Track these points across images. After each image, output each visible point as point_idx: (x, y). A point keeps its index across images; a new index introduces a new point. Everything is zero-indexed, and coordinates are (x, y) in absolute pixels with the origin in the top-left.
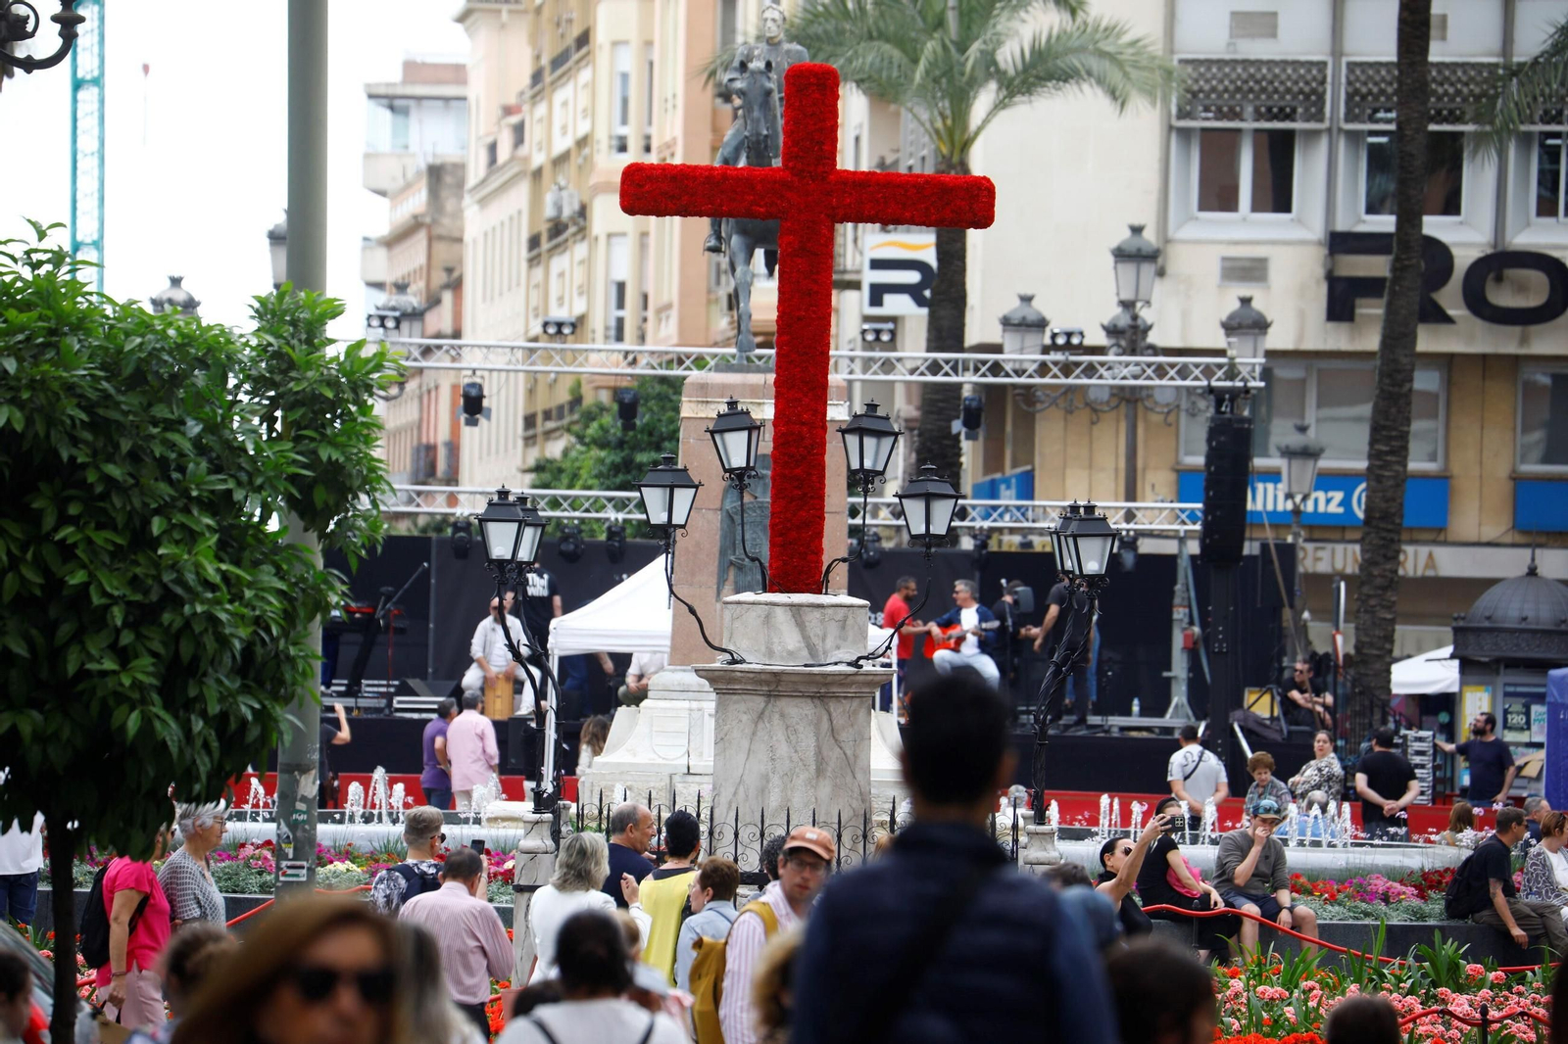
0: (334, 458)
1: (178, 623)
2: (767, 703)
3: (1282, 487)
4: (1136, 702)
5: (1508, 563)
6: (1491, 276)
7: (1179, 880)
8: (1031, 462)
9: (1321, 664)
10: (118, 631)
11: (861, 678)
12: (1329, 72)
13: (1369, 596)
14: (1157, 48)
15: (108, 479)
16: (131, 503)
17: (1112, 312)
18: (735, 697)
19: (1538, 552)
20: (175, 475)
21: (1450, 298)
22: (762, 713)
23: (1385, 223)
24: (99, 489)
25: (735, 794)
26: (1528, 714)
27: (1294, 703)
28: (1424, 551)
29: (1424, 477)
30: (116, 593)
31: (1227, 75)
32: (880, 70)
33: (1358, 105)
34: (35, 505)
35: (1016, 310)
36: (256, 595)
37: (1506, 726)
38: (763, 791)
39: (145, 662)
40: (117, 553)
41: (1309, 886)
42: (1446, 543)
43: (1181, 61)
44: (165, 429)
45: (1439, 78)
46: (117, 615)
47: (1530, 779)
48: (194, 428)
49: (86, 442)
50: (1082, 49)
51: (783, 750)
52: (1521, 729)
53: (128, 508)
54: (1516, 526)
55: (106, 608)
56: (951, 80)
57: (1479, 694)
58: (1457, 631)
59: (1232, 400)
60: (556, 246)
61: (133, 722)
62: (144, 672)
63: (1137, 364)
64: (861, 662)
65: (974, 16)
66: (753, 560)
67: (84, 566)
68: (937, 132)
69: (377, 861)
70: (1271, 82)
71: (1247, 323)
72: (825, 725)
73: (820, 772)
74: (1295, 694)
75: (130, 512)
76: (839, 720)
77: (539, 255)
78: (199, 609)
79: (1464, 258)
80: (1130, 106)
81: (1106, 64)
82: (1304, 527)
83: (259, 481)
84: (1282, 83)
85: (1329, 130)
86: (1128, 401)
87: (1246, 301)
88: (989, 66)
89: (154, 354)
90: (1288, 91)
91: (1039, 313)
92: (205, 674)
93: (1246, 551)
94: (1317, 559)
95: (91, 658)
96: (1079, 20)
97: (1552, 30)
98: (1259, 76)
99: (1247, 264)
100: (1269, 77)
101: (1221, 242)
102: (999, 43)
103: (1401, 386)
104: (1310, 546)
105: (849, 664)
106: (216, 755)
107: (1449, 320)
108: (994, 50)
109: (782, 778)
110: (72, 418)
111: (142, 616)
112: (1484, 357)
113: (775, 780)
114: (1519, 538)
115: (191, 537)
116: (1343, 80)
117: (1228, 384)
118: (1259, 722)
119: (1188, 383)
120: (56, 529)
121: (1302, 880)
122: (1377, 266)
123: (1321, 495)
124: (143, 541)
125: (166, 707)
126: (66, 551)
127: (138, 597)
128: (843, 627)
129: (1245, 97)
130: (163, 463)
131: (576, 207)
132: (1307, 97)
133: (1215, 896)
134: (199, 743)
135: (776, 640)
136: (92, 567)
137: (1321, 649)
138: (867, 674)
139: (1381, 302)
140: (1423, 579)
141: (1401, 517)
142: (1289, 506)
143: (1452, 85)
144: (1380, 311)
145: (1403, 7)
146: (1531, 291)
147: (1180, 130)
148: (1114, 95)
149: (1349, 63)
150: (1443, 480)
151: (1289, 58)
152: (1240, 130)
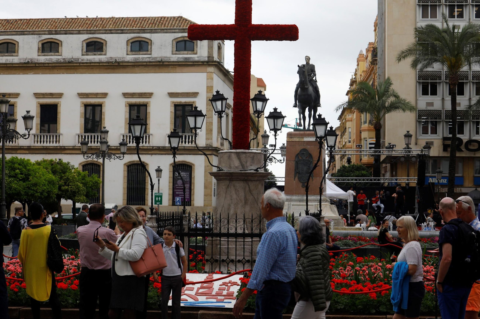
2: (230, 182)
3: (437, 178)
6: (469, 144)
11: (258, 174)
12: (442, 112)
14: (414, 106)
17: (404, 145)
18: (222, 181)
21: (463, 147)
22: (228, 186)
23: (451, 136)
25: (222, 210)
28: (460, 188)
29: (459, 177)
31: (426, 112)
32: (364, 106)
33: (447, 117)
35: (388, 146)
38: (229, 209)
42: (463, 187)
43: (418, 109)
45: (460, 113)
51: (234, 196)
54: (474, 185)
59: (422, 157)
63: (405, 151)
64: (258, 170)
68: (375, 118)
71: (427, 147)
72: (247, 189)
73: (246, 203)
76: (252, 187)
79: (465, 141)
81: (402, 105)
82: (440, 185)
84: (435, 113)
85: (442, 121)
86: (407, 161)
88: (384, 107)
90: (436, 115)
94: (442, 190)
96: (398, 99)
98: (431, 113)
99: (430, 143)
101: (426, 139)
102: (385, 102)
103: (454, 161)
104: (441, 188)
105: (255, 170)
107: (463, 151)
108: (384, 104)
109: (234, 205)
112: (468, 157)
113: (232, 206)
114: (475, 186)
116: (444, 113)
117: (422, 154)
122: (449, 142)
123: (443, 180)
128: (253, 159)
132: (439, 116)
135: (232, 163)
138: (260, 173)
139: (450, 148)
140: (460, 193)
141: (454, 183)
142: (438, 181)
143: (462, 114)
144: (450, 150)
145: (452, 101)
146: (475, 146)
147: (419, 121)
148: (403, 110)
149: (445, 110)
150: (463, 177)
151: (436, 109)
152: (428, 121)
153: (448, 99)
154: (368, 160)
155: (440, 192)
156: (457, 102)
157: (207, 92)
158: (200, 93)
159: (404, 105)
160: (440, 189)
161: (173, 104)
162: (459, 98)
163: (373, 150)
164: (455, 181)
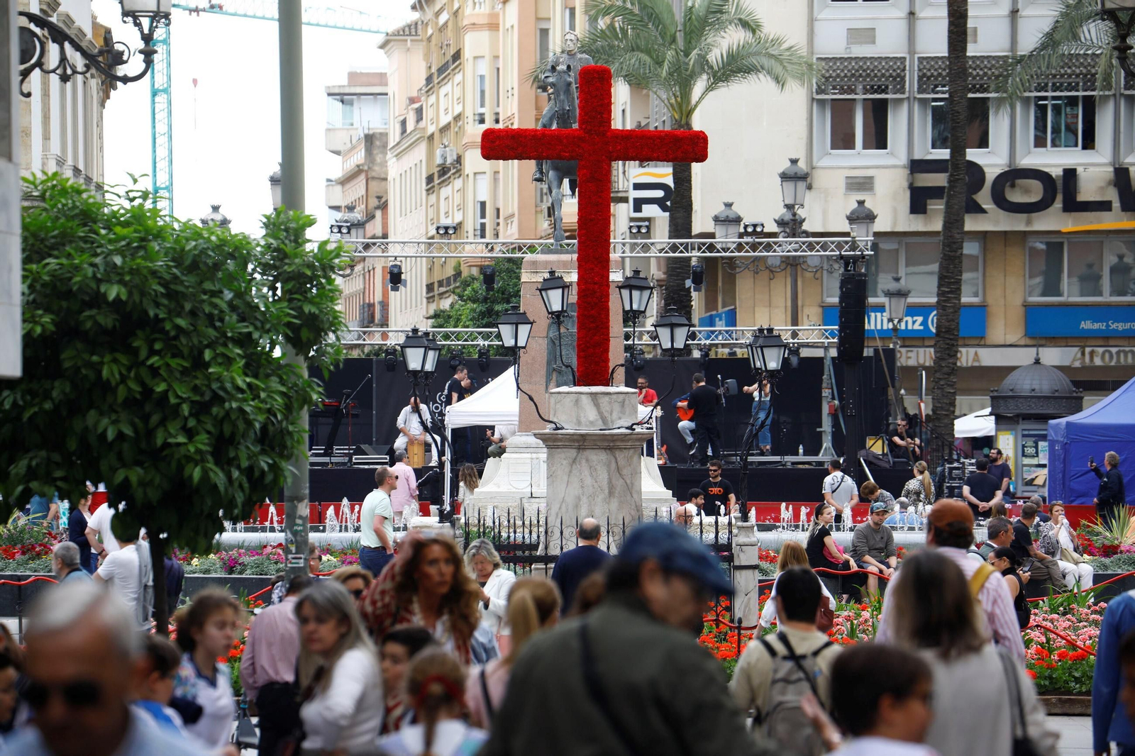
0: (312, 311)
1: (222, 414)
2: (578, 453)
3: (886, 315)
4: (801, 447)
5: (1023, 357)
6: (1008, 184)
7: (830, 554)
8: (734, 304)
10: (186, 419)
11: (635, 436)
12: (907, 63)
13: (940, 379)
14: (804, 52)
15: (178, 327)
16: (192, 342)
17: (780, 212)
19: (1040, 349)
20: (218, 324)
21: (984, 197)
22: (575, 459)
23: (944, 154)
24: (173, 333)
25: (560, 508)
26: (1036, 447)
27: (896, 444)
28: (972, 351)
29: (971, 306)
30: (184, 396)
31: (846, 67)
32: (638, 69)
33: (925, 83)
34: (135, 344)
35: (722, 212)
36: (268, 396)
37: (1024, 455)
38: (577, 506)
39: (203, 437)
40: (185, 372)
42: (985, 346)
43: (818, 59)
44: (211, 296)
45: (974, 66)
46: (186, 409)
48: (228, 295)
49: (164, 305)
50: (758, 53)
51: (588, 481)
52: (1034, 456)
53: (190, 344)
54: (1028, 334)
55: (179, 405)
56: (680, 74)
57: (1007, 436)
58: (993, 398)
59: (854, 263)
60: (443, 181)
61: (197, 474)
62: (202, 443)
63: (797, 243)
64: (634, 427)
65: (693, 35)
66: (567, 367)
67: (165, 380)
68: (672, 105)
69: (346, 554)
70: (873, 71)
71: (862, 216)
72: (613, 465)
73: (611, 493)
74: (897, 439)
75: (191, 347)
76: (622, 462)
77: (433, 187)
78: (234, 405)
79: (991, 174)
80: (787, 87)
81: (773, 62)
82: (899, 338)
83: (267, 326)
84: (879, 71)
85: (908, 98)
86: (792, 265)
87: (861, 203)
88: (703, 64)
89: (203, 251)
90: (883, 75)
91: (736, 213)
92: (239, 443)
93: (865, 355)
94: (908, 358)
95: (171, 435)
96: (756, 36)
98: (865, 67)
99: (862, 181)
100: (872, 67)
101: (845, 168)
102: (709, 51)
103: (956, 252)
104: (903, 350)
105: (627, 428)
106: (247, 491)
107: (983, 211)
108: (706, 56)
109: (588, 498)
110: (155, 290)
111: (201, 409)
112: (1005, 232)
113: (584, 499)
114: (1029, 342)
115: (228, 361)
116: (916, 68)
117: (852, 253)
118: (876, 456)
119: (827, 253)
120: (148, 358)
122: (940, 180)
123: (909, 319)
124: (199, 364)
125: (217, 464)
126: (154, 371)
127: (197, 398)
128: (623, 406)
129: (857, 80)
130: (210, 317)
131: (455, 158)
132: (895, 79)
133: (852, 562)
134: (236, 484)
135: (582, 415)
136: (169, 380)
137: (912, 412)
138: (638, 434)
139: (944, 201)
140: (973, 368)
141: (958, 331)
142: (891, 326)
143: (981, 69)
144: (942, 207)
145: (951, 24)
146: (1035, 192)
147: (818, 101)
148: (777, 80)
149: (919, 58)
150: (982, 308)
151: (883, 56)
152: (854, 100)
155: (898, 364)
159: (781, 63)
160: (898, 355)
162: (976, 11)
163: (687, 244)
164: (961, 327)
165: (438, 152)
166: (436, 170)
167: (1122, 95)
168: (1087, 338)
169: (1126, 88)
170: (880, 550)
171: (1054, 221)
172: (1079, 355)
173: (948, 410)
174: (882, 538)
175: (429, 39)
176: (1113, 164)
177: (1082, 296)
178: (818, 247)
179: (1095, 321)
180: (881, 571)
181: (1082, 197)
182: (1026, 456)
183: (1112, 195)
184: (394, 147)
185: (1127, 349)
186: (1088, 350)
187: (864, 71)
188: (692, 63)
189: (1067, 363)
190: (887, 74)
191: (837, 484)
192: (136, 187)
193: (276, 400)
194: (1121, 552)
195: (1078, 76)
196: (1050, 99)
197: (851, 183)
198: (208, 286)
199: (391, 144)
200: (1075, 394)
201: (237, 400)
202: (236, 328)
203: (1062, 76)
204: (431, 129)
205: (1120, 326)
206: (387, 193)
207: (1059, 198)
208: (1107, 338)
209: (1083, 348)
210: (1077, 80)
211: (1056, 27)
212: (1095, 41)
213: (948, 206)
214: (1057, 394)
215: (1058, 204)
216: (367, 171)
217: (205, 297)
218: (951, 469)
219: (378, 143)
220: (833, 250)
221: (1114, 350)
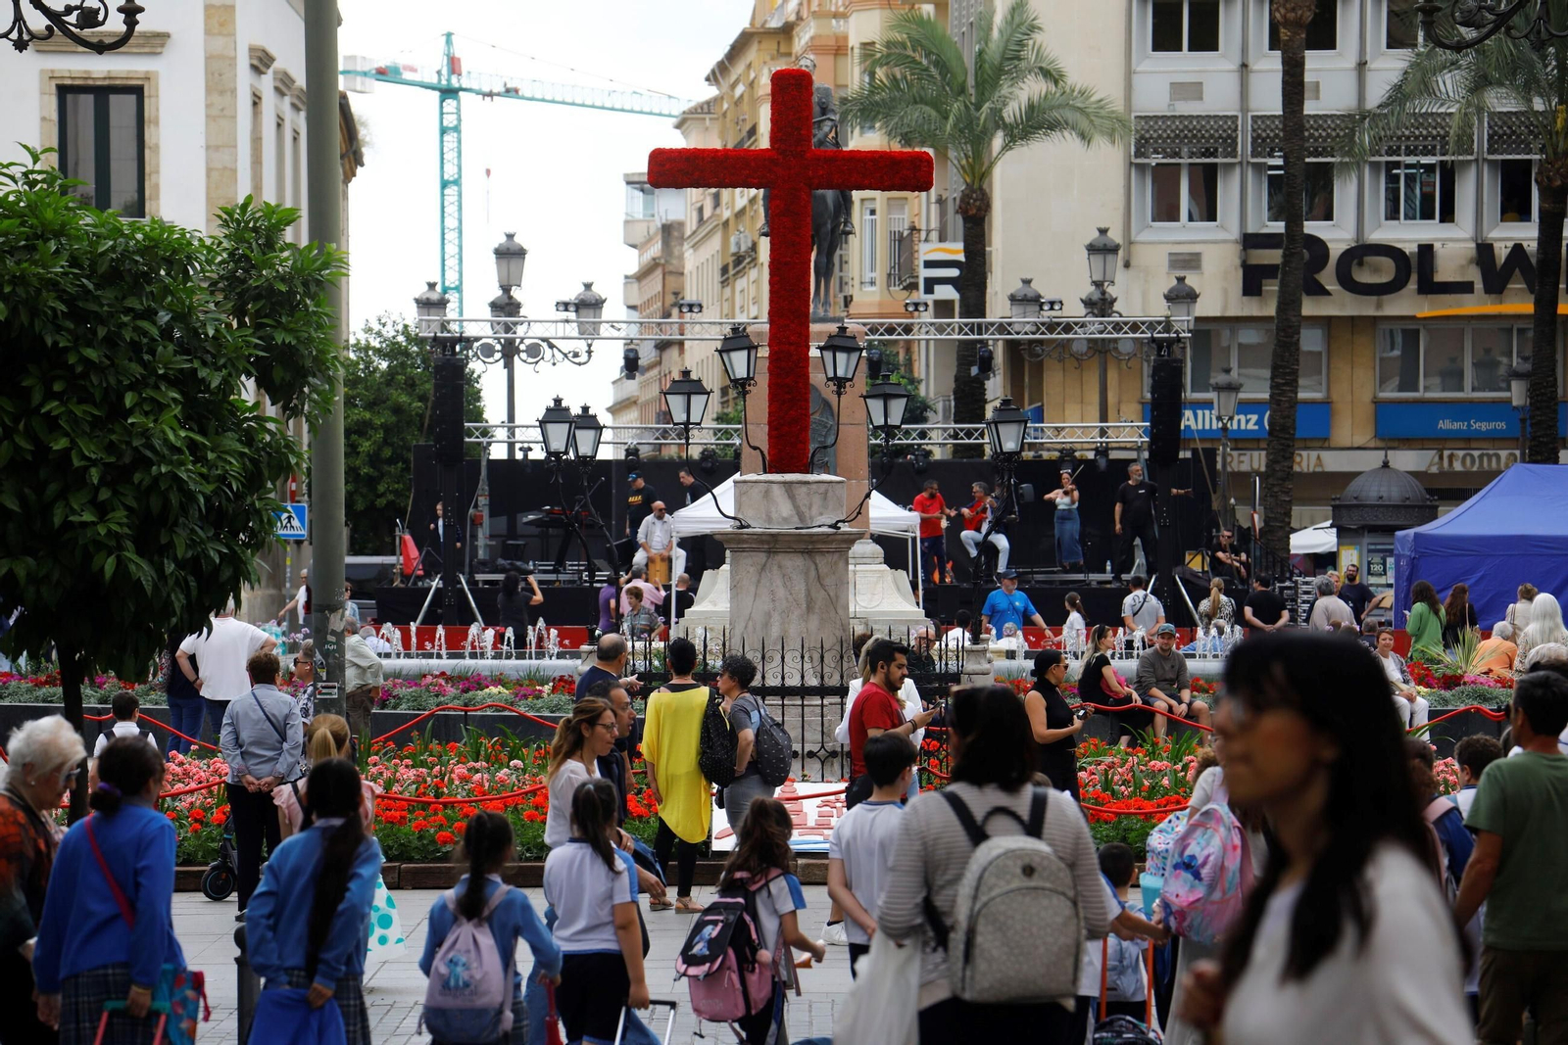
0: (287, 341)
1: (147, 482)
2: (768, 558)
3: (1215, 412)
4: (1109, 563)
5: (1370, 461)
6: (1355, 262)
7: (1108, 686)
8: (1041, 400)
9: (1244, 537)
10: (97, 489)
11: (840, 537)
12: (1240, 123)
13: (1273, 485)
14: (1119, 106)
15: (87, 361)
16: (107, 380)
17: (1088, 290)
19: (1389, 452)
20: (146, 357)
21: (1328, 278)
22: (765, 566)
23: (1278, 227)
24: (79, 369)
25: (746, 627)
26: (1384, 564)
27: (1219, 560)
28: (1314, 454)
29: (1313, 403)
30: (93, 456)
31: (1169, 126)
32: (923, 125)
33: (1260, 146)
34: (24, 384)
35: (1019, 290)
36: (219, 457)
37: (1369, 573)
38: (766, 625)
39: (120, 514)
40: (96, 423)
41: (1206, 687)
42: (1329, 448)
43: (1136, 117)
44: (135, 318)
45: (1315, 126)
46: (95, 475)
47: (1386, 609)
48: (164, 317)
49: (68, 331)
50: (1059, 106)
51: (781, 592)
52: (1381, 575)
53: (105, 385)
54: (1377, 435)
55: (86, 469)
56: (971, 130)
57: (1350, 552)
58: (1335, 507)
59: (1169, 347)
60: (738, 272)
61: (110, 566)
62: (118, 524)
63: (1101, 323)
64: (839, 525)
65: (987, 86)
66: (755, 448)
67: (67, 435)
68: (963, 167)
70: (1200, 131)
71: (1182, 296)
72: (813, 573)
73: (809, 609)
74: (1220, 554)
75: (106, 388)
76: (823, 569)
77: (728, 279)
78: (163, 470)
79: (1336, 250)
80: (1094, 143)
81: (1078, 115)
82: (1230, 440)
83: (222, 361)
84: (1207, 131)
85: (1241, 163)
86: (1100, 352)
87: (1181, 280)
88: (998, 120)
89: (126, 254)
90: (1212, 136)
91: (1036, 291)
92: (175, 524)
93: (1181, 455)
94: (1240, 462)
95: (74, 512)
96: (1060, 86)
97: (1389, 88)
98: (1191, 127)
99: (1187, 258)
100: (1198, 127)
101: (1167, 243)
102: (1005, 105)
103: (1292, 337)
104: (1236, 454)
105: (830, 526)
106: (194, 593)
107: (1328, 293)
108: (1001, 110)
109: (781, 615)
110: (54, 309)
111: (117, 476)
112: (1352, 318)
113: (776, 619)
114: (1380, 444)
115: (159, 408)
116: (1250, 128)
117: (1166, 335)
118: (1194, 574)
119: (1137, 335)
120: (41, 405)
121: (1201, 682)
122: (1273, 256)
123: (1242, 418)
124: (119, 413)
125: (140, 553)
126: (52, 422)
127: (112, 460)
128: (825, 499)
129: (1181, 141)
130: (135, 347)
131: (750, 245)
132: (1225, 140)
133: (1135, 696)
134: (171, 582)
135: (773, 509)
136: (73, 435)
137: (1246, 525)
138: (844, 534)
139: (1277, 281)
140: (1315, 474)
141: (1294, 429)
142: (1220, 425)
143: (1324, 130)
144: (1276, 288)
145: (1285, 73)
146: (1383, 271)
147: (1138, 165)
148: (1083, 136)
149: (1253, 117)
150: (1326, 404)
151: (1212, 114)
152: (1179, 164)
153: (1270, 66)
154: (880, 304)
155: (1229, 469)
156: (1308, 78)
157: (208, 32)
158: (174, 36)
159: (1087, 115)
160: (1229, 459)
161: (54, 83)
162: (1315, 62)
163: (973, 324)
164: (1298, 423)
165: (733, 240)
166: (730, 260)
167: (1484, 160)
168: (1446, 439)
169: (1489, 153)
170: (1171, 682)
171: (1406, 304)
172: (1437, 459)
173: (1283, 521)
174: (1173, 667)
175: (724, 115)
176: (1475, 240)
177: (1444, 391)
178: (1126, 328)
179: (1454, 419)
180: (1170, 708)
181: (1439, 277)
182: (1372, 575)
183: (1474, 275)
184: (690, 237)
185: (1491, 452)
186: (1446, 453)
187: (1189, 131)
188: (984, 115)
189: (1423, 469)
190: (1217, 135)
191: (1139, 605)
192: (38, 167)
193: (231, 463)
194: (1465, 684)
195: (1434, 138)
196: (1402, 167)
197: (1175, 261)
198: (132, 302)
199: (688, 233)
200: (1428, 503)
201: (171, 463)
202: (172, 363)
203: (1417, 138)
204: (726, 214)
205: (1484, 426)
206: (683, 288)
207: (1414, 277)
208: (1468, 440)
209: (1441, 452)
210: (1434, 143)
211: (1406, 79)
212: (1451, 94)
213: (1283, 285)
214: (1408, 503)
215: (1412, 285)
216: (663, 265)
217: (126, 319)
218: (1282, 589)
219: (676, 234)
220: (1143, 332)
221: (1476, 453)
